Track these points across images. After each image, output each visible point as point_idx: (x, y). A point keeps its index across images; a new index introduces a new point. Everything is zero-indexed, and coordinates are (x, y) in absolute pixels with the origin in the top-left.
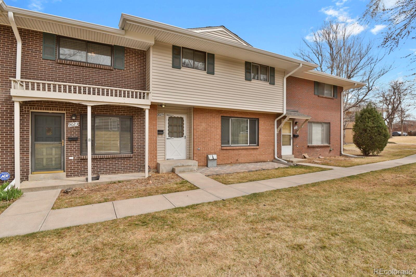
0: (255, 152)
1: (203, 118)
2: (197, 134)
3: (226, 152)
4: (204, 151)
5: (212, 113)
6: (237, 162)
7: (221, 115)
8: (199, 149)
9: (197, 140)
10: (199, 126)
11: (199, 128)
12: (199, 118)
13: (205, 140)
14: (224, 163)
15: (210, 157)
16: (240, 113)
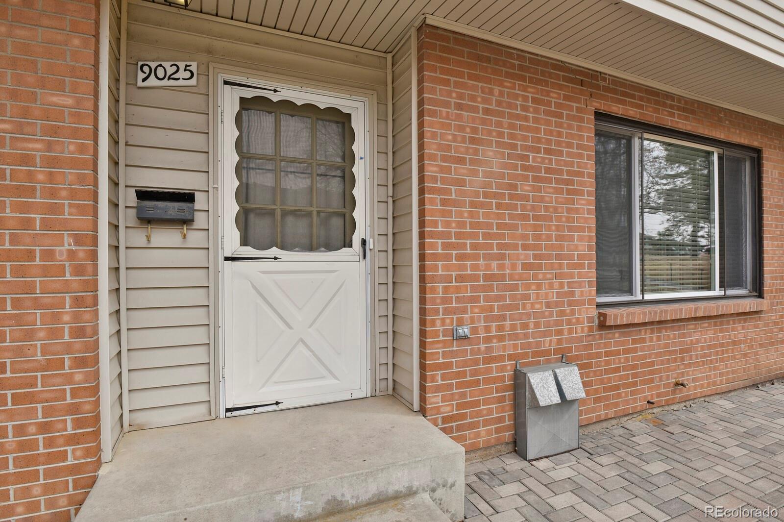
1: (487, 111)
2: (447, 224)
3: (623, 343)
4: (495, 344)
5: (539, 82)
6: (675, 398)
7: (597, 104)
8: (464, 330)
9: (446, 268)
10: (461, 161)
11: (462, 183)
12: (459, 107)
13: (501, 267)
14: (611, 413)
15: (543, 387)
16: (684, 110)
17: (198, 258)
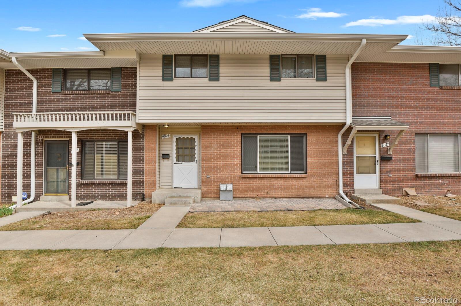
0: (300, 182)
1: (214, 138)
2: (206, 158)
3: (249, 182)
4: (215, 179)
5: (226, 130)
6: (266, 196)
7: (242, 132)
8: (209, 176)
9: (205, 165)
10: (209, 147)
11: (209, 151)
12: (208, 138)
13: (217, 165)
14: (246, 196)
15: (223, 187)
17: (170, 163)
